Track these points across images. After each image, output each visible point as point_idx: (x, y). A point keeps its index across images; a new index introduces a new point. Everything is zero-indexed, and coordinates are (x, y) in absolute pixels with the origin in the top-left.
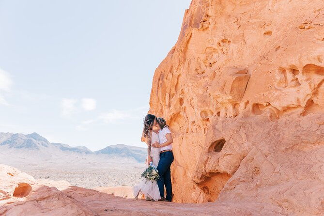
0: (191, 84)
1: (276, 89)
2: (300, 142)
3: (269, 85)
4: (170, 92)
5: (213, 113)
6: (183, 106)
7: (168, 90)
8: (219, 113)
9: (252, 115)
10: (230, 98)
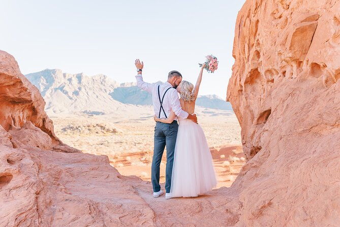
0: (264, 34)
1: (331, 47)
2: (320, 123)
3: (326, 40)
4: (249, 42)
5: (278, 73)
6: (260, 60)
7: (247, 40)
8: (284, 73)
9: (310, 78)
10: (290, 55)
